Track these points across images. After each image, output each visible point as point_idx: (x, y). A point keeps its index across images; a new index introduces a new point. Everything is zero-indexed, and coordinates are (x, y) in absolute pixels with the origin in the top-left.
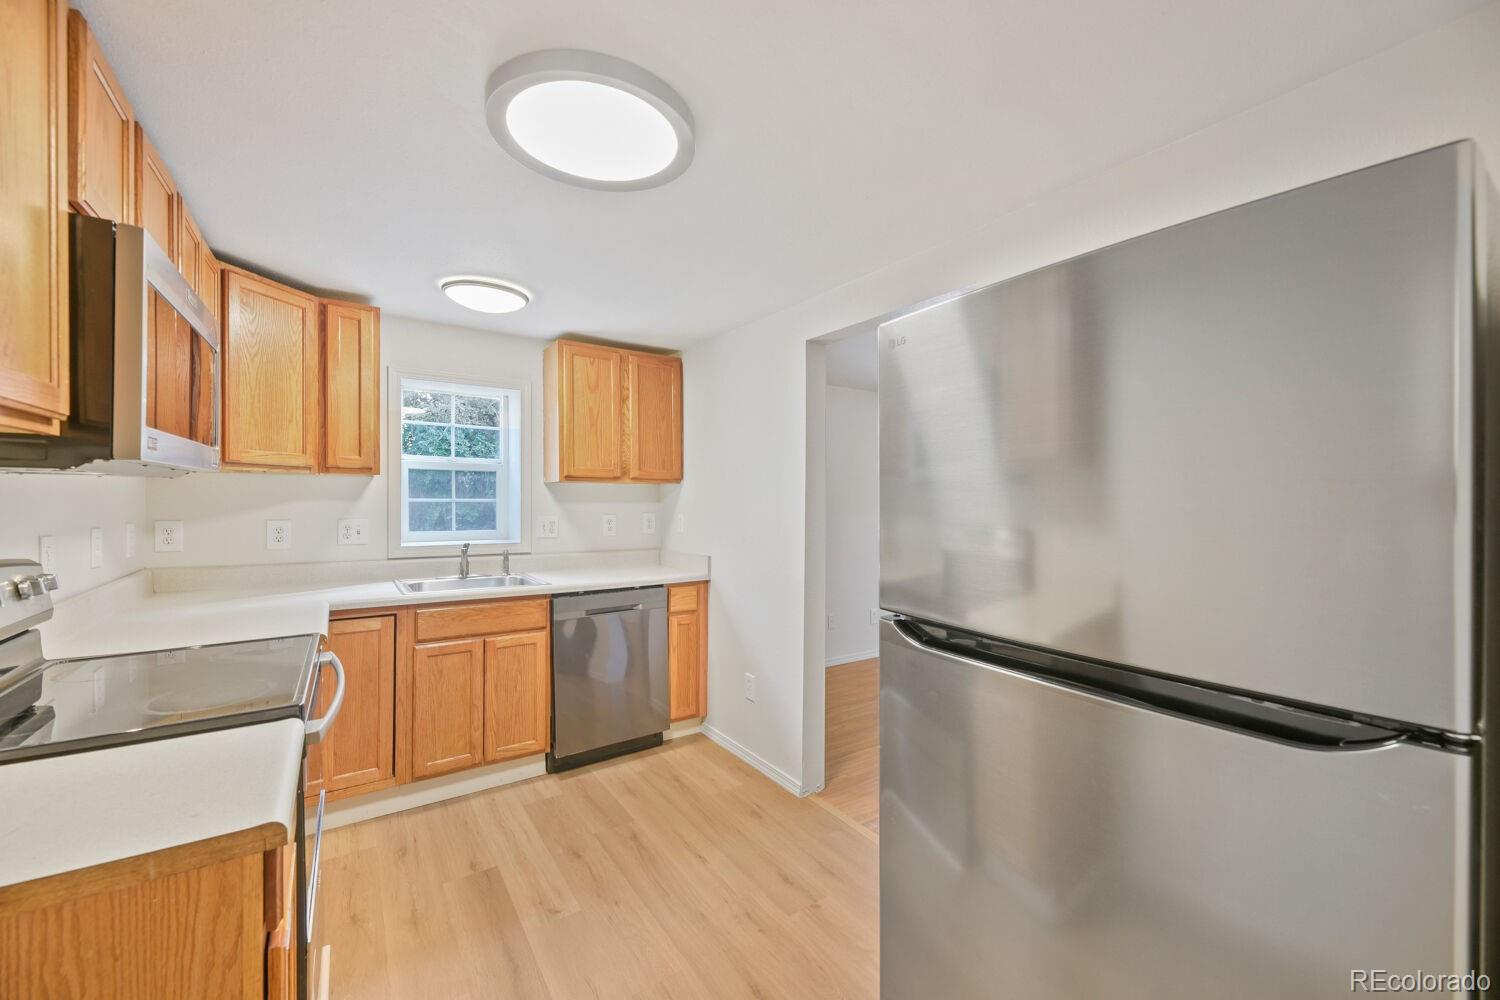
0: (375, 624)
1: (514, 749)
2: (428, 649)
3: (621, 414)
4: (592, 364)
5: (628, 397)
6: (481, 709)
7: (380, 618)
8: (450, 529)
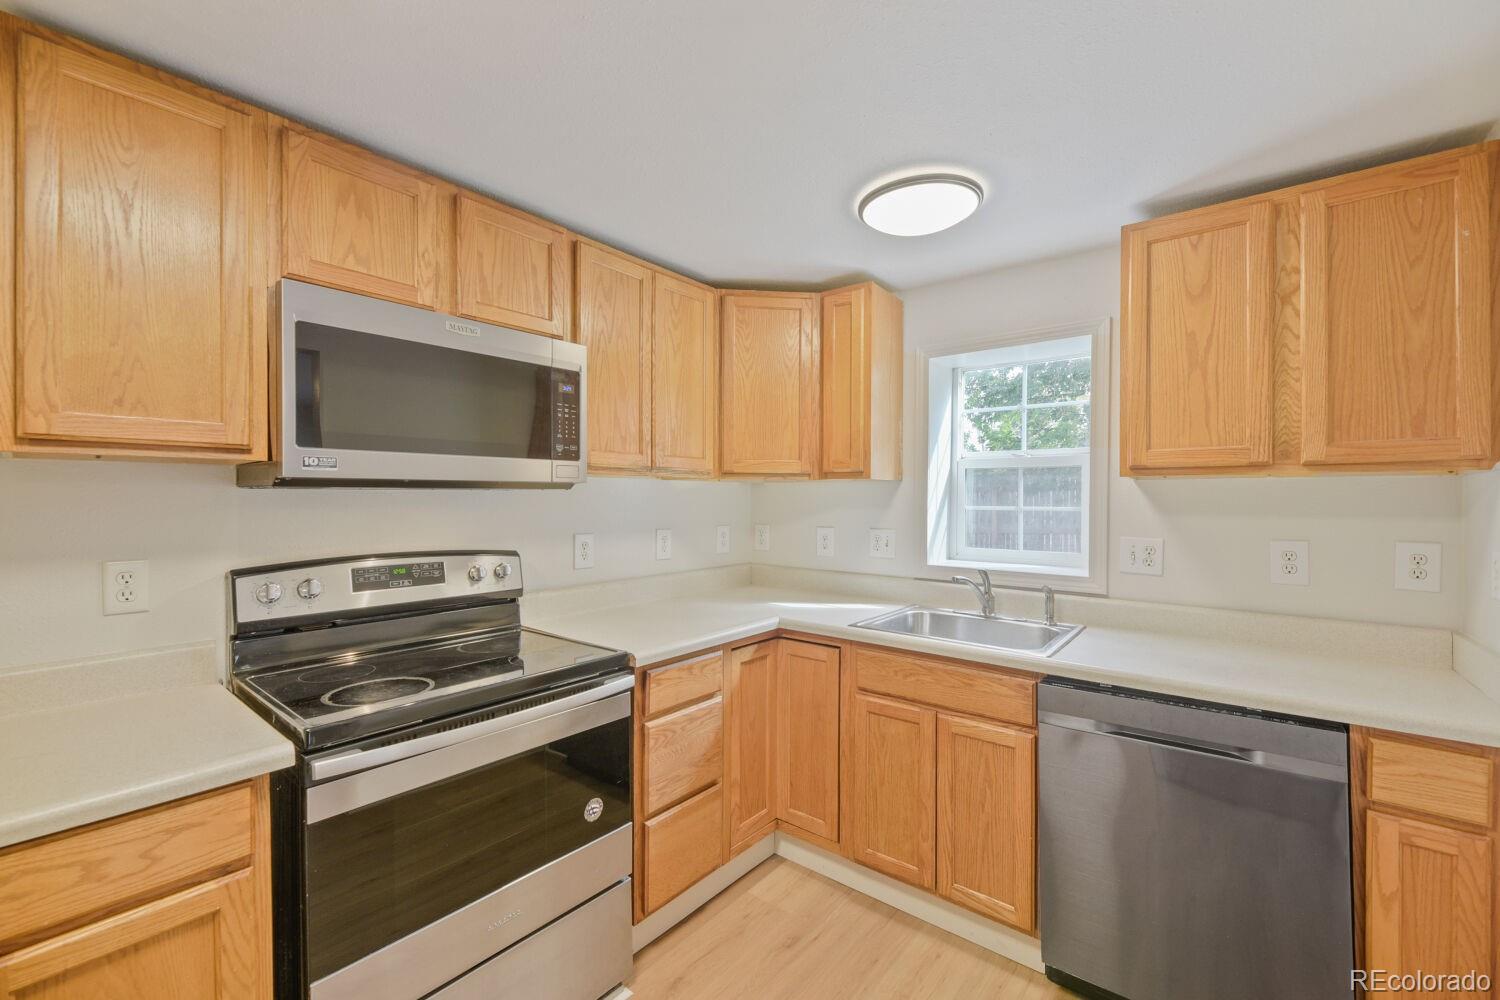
0: (822, 653)
1: (979, 901)
2: (869, 702)
3: (1275, 331)
4: (1195, 247)
5: (1298, 287)
6: (932, 814)
7: (826, 648)
8: (1014, 546)
